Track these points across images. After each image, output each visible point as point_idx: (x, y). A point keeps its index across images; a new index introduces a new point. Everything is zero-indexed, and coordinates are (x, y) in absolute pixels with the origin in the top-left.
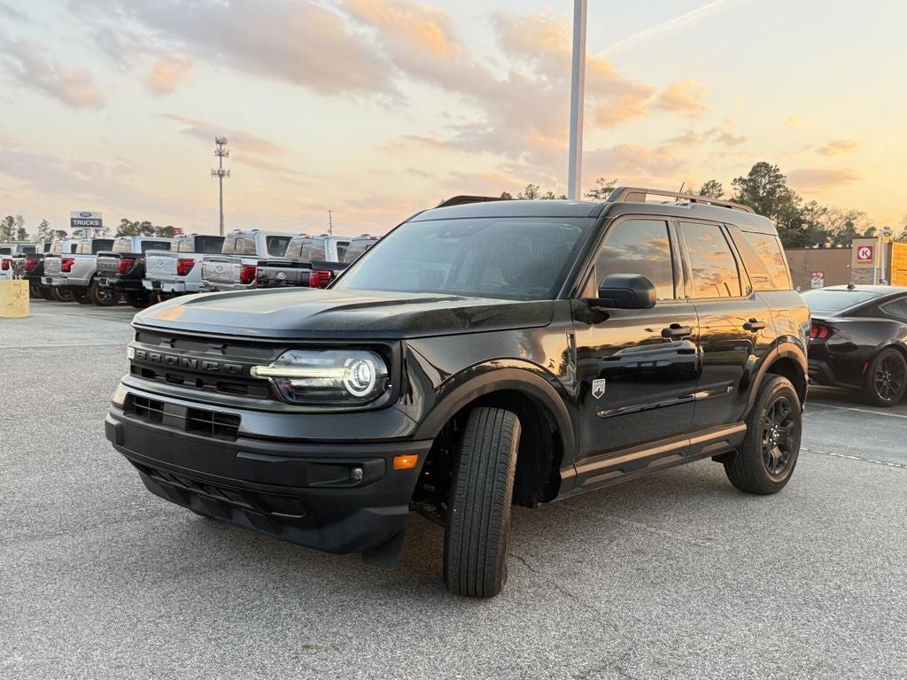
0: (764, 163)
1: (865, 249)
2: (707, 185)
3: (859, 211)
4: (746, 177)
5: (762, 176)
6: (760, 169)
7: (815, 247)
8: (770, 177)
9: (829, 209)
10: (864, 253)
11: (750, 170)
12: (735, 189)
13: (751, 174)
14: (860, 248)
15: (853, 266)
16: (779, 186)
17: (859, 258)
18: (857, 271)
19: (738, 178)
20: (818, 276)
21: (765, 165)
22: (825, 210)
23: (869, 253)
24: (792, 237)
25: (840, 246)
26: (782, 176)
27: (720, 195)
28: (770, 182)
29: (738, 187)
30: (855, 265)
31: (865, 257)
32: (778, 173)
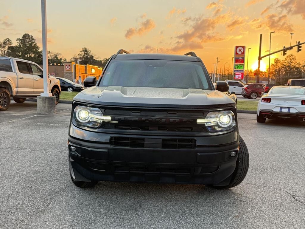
0: (27, 34)
1: (68, 66)
2: (6, 40)
3: (60, 53)
4: (21, 38)
5: (27, 39)
6: (26, 36)
7: (51, 65)
8: (30, 39)
9: (50, 51)
10: (68, 67)
11: (22, 36)
12: (18, 42)
13: (23, 37)
14: (66, 66)
15: (65, 72)
16: (33, 43)
17: (66, 69)
18: (66, 73)
19: (18, 38)
20: (53, 75)
21: (28, 35)
22: (49, 52)
23: (69, 67)
24: (39, 61)
25: (59, 65)
26: (34, 39)
27: (11, 44)
28: (30, 41)
29: (19, 42)
30: (65, 71)
31: (68, 69)
32: (32, 38)
